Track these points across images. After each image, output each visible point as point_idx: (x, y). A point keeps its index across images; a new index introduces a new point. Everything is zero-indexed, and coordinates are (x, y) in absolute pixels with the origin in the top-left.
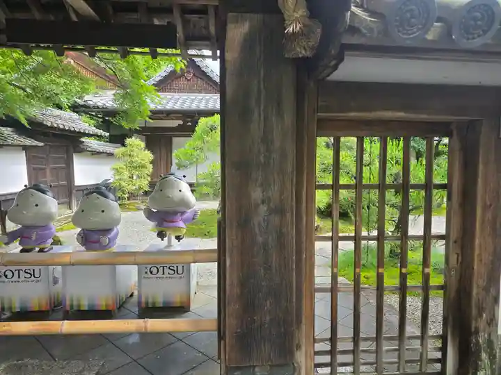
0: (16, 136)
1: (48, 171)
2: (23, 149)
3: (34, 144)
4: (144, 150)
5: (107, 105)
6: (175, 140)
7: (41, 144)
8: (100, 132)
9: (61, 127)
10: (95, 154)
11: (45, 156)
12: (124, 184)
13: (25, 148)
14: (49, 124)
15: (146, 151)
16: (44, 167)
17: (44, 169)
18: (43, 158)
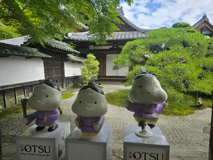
0: (39, 53)
1: (53, 70)
2: (42, 59)
3: (47, 57)
4: (95, 60)
5: (78, 39)
6: (108, 56)
7: (50, 57)
8: (76, 51)
9: (60, 48)
10: (74, 62)
11: (52, 63)
12: (86, 76)
13: (43, 58)
14: (54, 47)
15: (96, 61)
16: (52, 68)
17: (52, 69)
18: (51, 64)
